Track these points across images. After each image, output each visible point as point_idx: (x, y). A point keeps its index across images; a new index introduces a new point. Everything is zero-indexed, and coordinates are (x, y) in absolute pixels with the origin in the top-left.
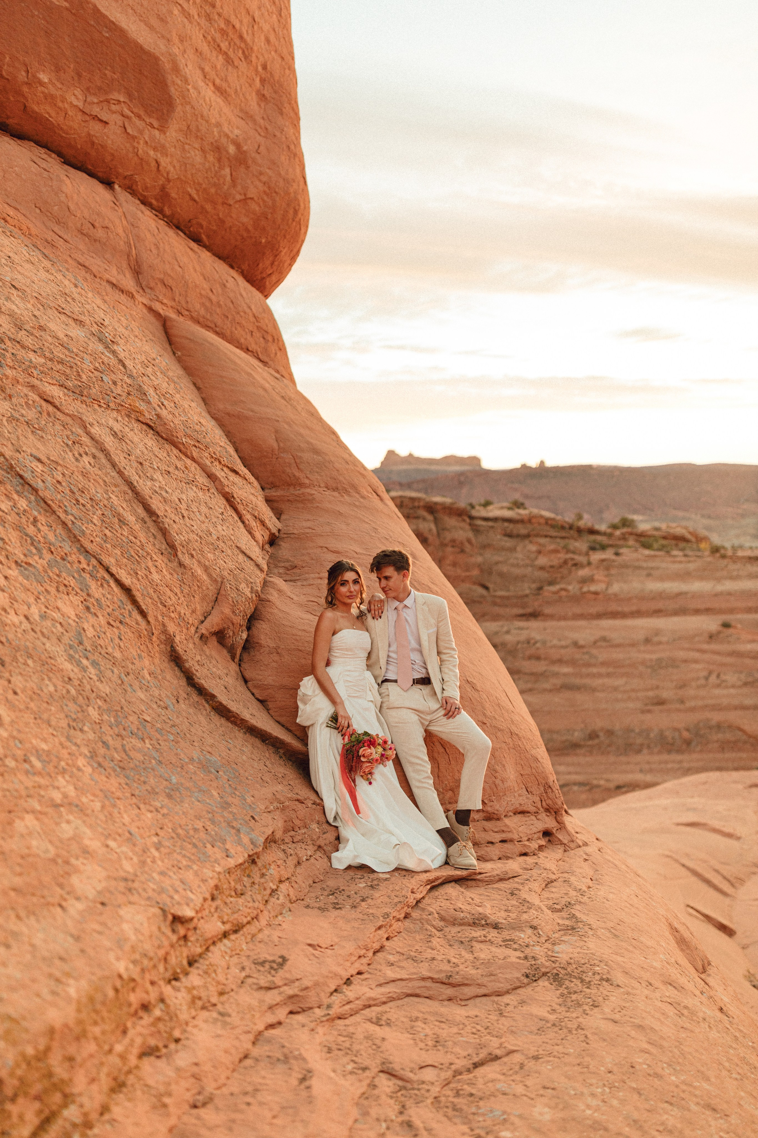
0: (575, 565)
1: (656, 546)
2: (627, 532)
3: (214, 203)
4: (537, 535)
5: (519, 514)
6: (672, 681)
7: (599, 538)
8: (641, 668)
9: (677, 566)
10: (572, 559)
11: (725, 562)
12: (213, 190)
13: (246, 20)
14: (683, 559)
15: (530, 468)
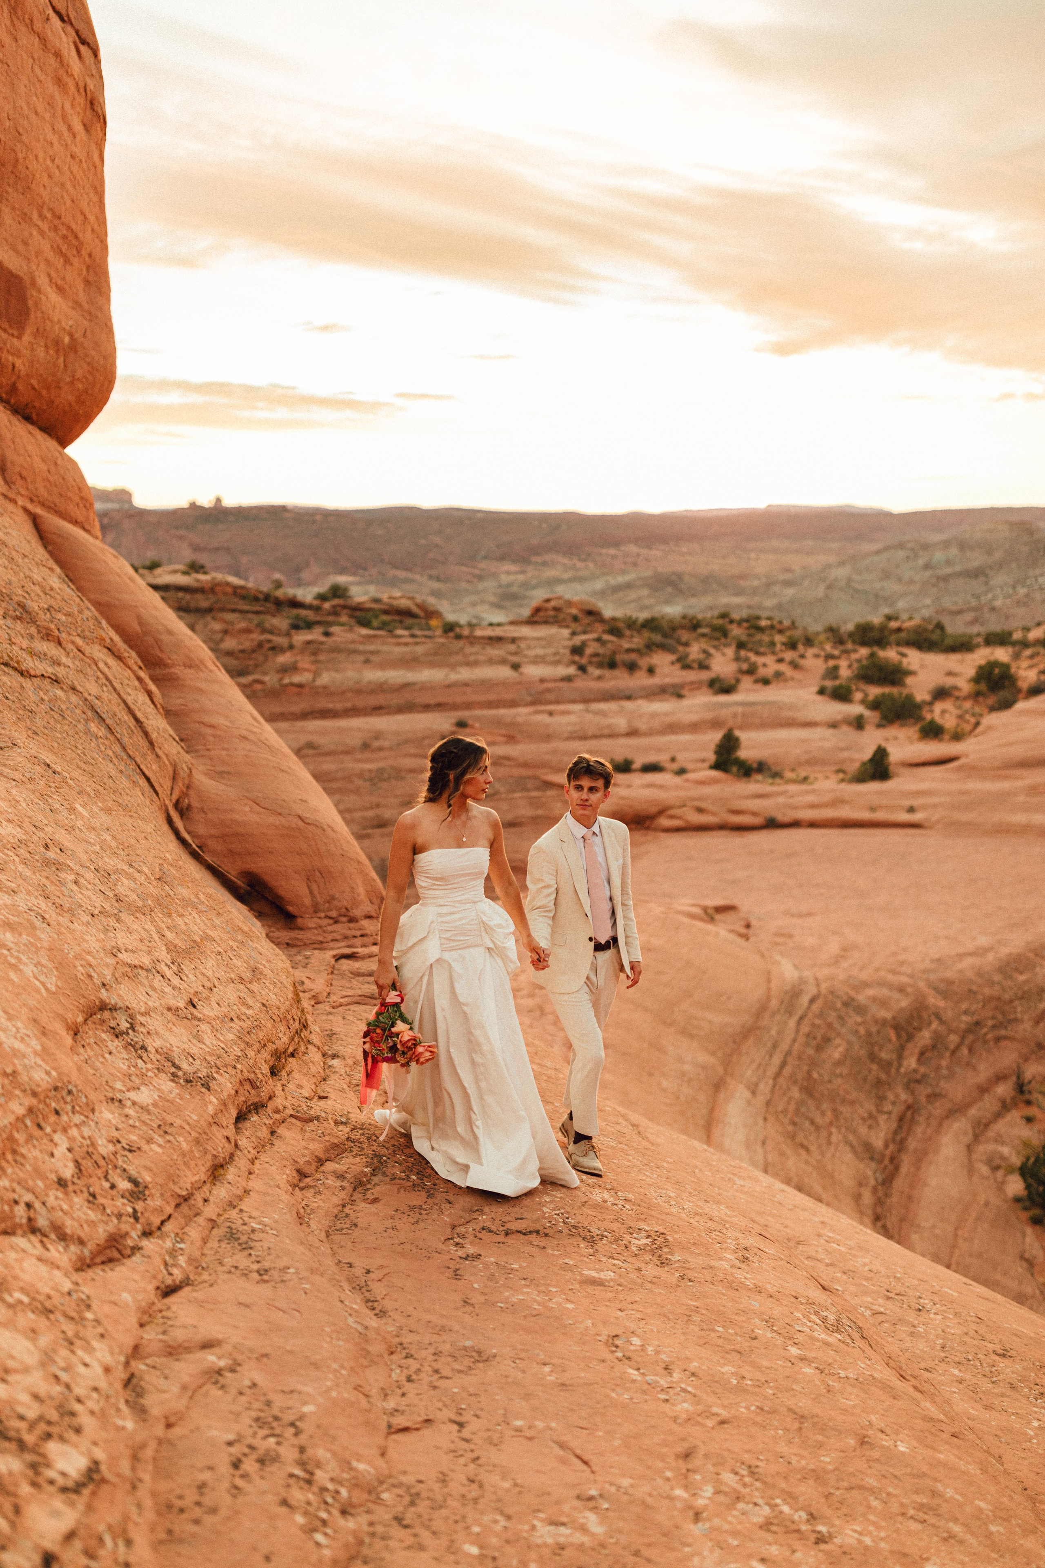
0: (273, 648)
1: (375, 623)
2: (339, 605)
3: (48, 388)
4: (222, 610)
5: (198, 581)
6: (396, 796)
7: (303, 612)
8: (359, 782)
9: (402, 649)
10: (269, 641)
11: (460, 644)
12: (50, 379)
13: (80, 219)
14: (410, 640)
15: (202, 508)
